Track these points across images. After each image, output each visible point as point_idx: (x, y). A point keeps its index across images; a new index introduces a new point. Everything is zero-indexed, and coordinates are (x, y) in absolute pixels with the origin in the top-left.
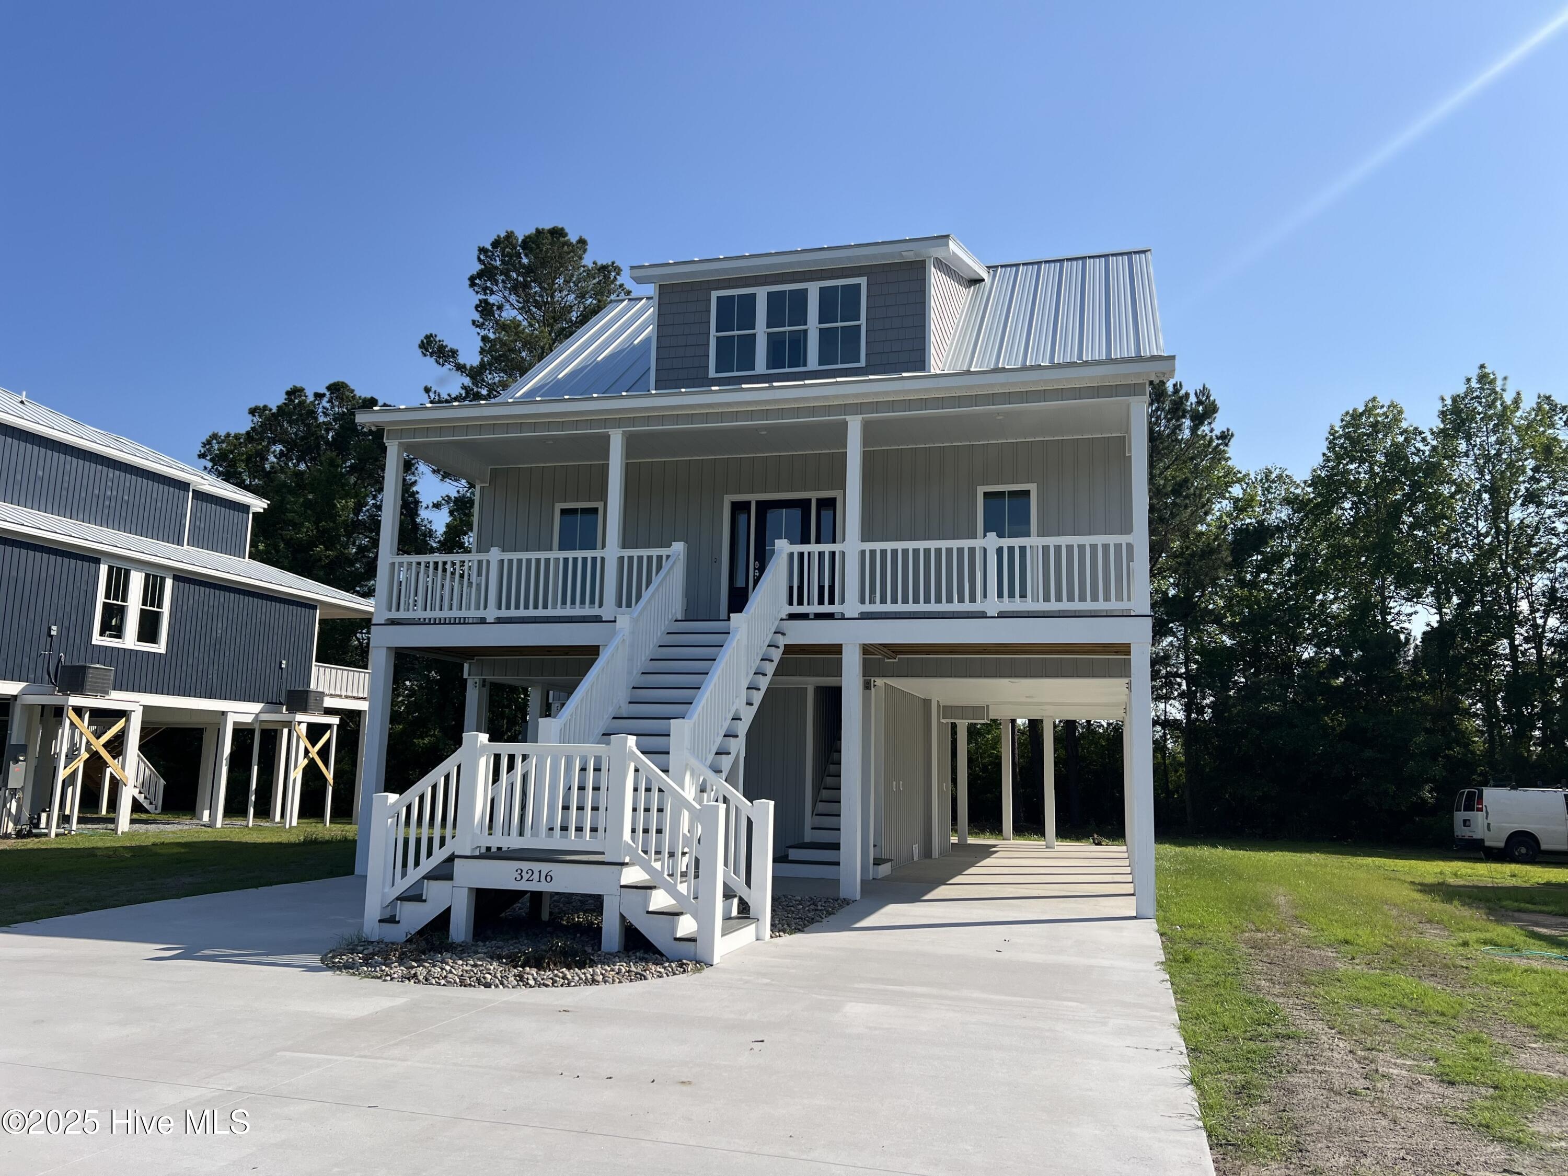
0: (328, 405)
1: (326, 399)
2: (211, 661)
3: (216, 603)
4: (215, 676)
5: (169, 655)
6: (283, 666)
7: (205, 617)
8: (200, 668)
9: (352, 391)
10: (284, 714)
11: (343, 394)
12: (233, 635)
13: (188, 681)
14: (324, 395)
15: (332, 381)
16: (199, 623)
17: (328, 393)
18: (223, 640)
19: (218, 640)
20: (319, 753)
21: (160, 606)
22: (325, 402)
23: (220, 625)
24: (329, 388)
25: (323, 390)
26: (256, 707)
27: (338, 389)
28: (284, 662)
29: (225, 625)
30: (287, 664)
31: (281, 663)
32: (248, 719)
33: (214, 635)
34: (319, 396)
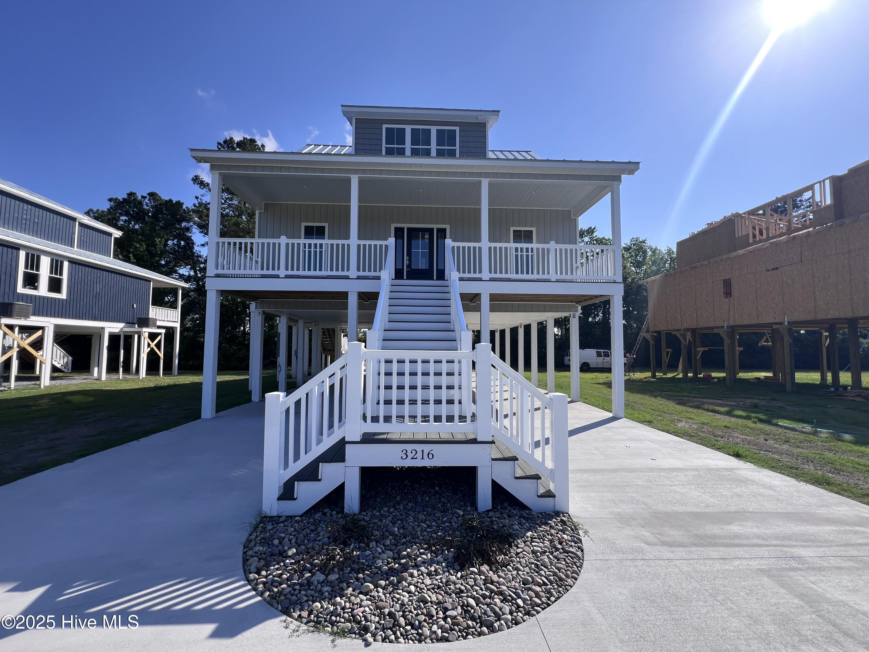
0: (148, 202)
1: (147, 199)
2: (94, 304)
3: (96, 276)
4: (97, 311)
5: (68, 300)
6: (135, 307)
7: (89, 282)
8: (88, 306)
9: (160, 197)
10: (136, 328)
11: (156, 197)
12: (106, 291)
13: (81, 312)
14: (146, 197)
15: (150, 192)
16: (86, 285)
17: (148, 196)
18: (101, 294)
19: (98, 294)
20: (155, 345)
21: (61, 274)
22: (147, 200)
23: (98, 287)
24: (149, 194)
25: (145, 195)
26: (121, 325)
27: (152, 195)
28: (135, 305)
29: (101, 287)
30: (137, 306)
31: (133, 306)
32: (117, 331)
33: (95, 291)
34: (144, 197)
